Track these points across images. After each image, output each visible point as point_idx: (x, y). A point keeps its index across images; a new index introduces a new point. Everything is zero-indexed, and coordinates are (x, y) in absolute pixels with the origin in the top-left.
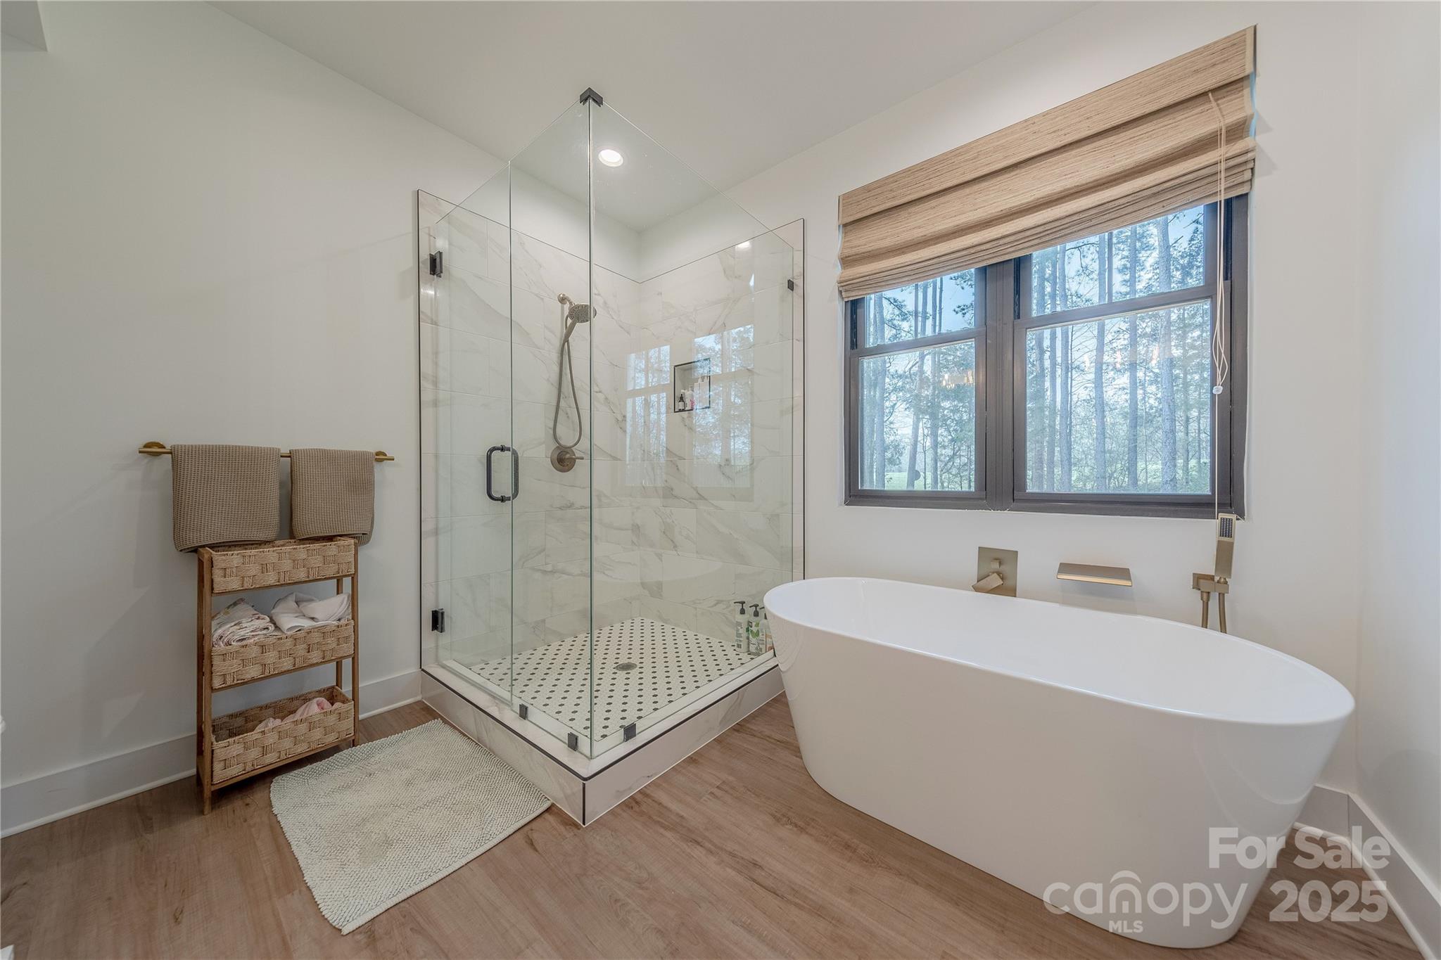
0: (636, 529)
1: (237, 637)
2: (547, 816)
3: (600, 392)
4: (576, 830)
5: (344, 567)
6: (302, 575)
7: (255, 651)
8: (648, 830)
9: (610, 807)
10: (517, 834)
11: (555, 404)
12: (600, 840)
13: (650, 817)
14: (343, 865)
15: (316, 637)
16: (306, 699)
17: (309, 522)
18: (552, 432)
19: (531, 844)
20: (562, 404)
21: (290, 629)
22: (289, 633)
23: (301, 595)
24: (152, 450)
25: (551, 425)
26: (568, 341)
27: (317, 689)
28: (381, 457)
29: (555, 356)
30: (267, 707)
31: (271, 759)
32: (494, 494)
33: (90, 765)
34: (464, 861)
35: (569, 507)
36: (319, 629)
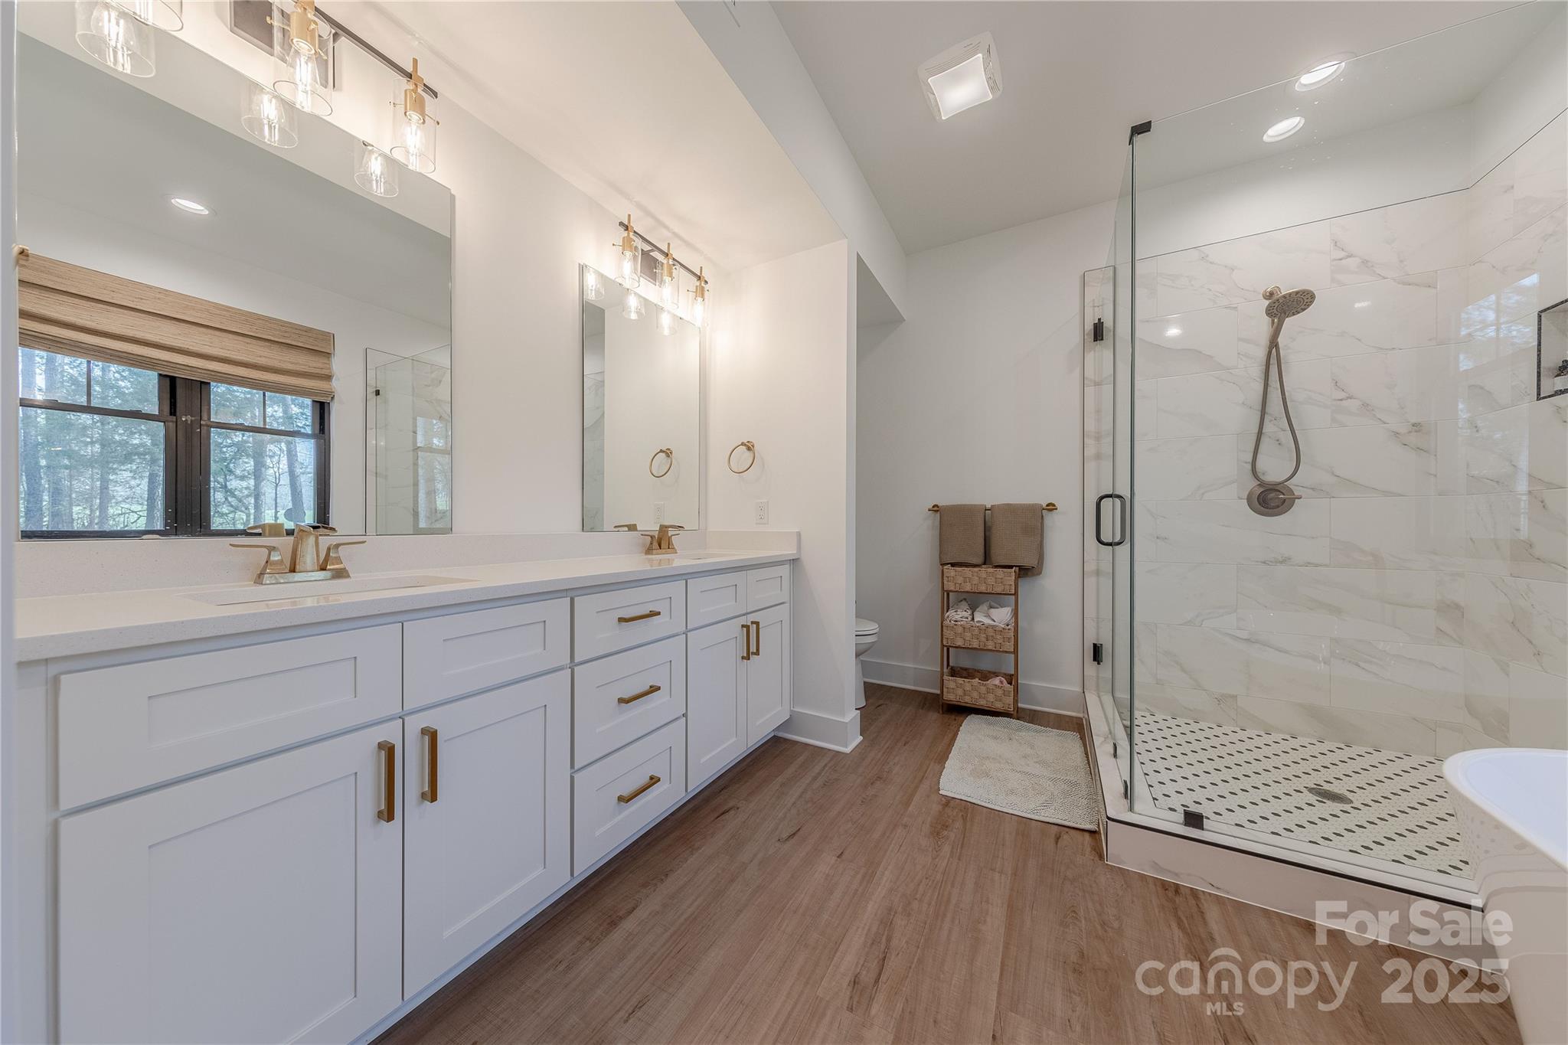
0: (1451, 610)
1: (954, 619)
2: (1087, 835)
3: (1350, 398)
4: (1097, 858)
5: (1007, 587)
6: (999, 590)
7: (960, 630)
8: (1159, 912)
9: (1143, 870)
10: (1056, 827)
11: (1257, 431)
12: (1107, 879)
13: (1176, 909)
14: (962, 768)
15: (990, 632)
16: (996, 674)
17: (999, 555)
18: (1249, 467)
19: (1058, 838)
20: (1269, 428)
21: (978, 622)
22: (978, 625)
23: (993, 604)
24: (936, 509)
25: (1250, 458)
26: (1277, 346)
27: (1005, 672)
28: (1051, 507)
29: (1256, 371)
30: (978, 671)
31: (982, 703)
32: (1103, 538)
33: (916, 668)
34: (1011, 812)
35: (1281, 562)
36: (993, 627)
